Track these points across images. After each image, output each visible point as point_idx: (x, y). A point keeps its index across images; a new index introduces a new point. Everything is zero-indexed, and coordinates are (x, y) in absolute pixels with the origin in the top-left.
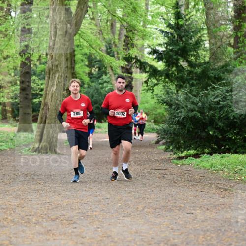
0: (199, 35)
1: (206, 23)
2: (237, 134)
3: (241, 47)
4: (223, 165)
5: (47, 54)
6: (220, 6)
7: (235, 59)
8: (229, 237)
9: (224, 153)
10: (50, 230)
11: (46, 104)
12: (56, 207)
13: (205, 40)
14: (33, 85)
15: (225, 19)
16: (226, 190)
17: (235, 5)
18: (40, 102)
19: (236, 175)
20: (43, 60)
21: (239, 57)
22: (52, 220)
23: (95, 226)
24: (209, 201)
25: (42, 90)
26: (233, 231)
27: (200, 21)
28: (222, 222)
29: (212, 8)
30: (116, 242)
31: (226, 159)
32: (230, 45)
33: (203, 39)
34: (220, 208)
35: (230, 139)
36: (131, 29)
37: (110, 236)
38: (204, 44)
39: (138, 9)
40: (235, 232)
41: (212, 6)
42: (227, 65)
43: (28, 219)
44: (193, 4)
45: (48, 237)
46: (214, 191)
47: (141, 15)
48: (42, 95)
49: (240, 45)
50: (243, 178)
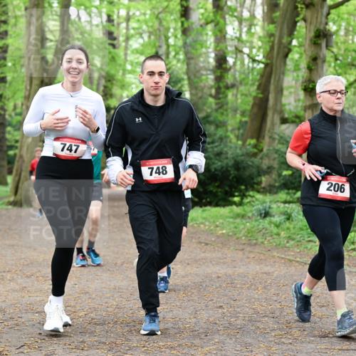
0: (179, 85)
1: (187, 73)
2: (218, 187)
3: (223, 98)
4: (204, 218)
5: (22, 105)
6: (200, 55)
7: (216, 110)
8: (210, 293)
9: (205, 205)
10: (25, 287)
11: (21, 157)
12: (32, 263)
13: (186, 91)
14: (8, 136)
15: (207, 69)
16: (207, 244)
17: (216, 55)
18: (15, 155)
19: (218, 229)
20: (18, 110)
21: (220, 108)
22: (27, 277)
23: (72, 283)
24: (190, 256)
25: (17, 141)
26: (214, 287)
27: (180, 72)
28: (203, 278)
29: (192, 58)
30: (94, 299)
31: (207, 212)
32: (211, 95)
33: (184, 89)
34: (201, 263)
35: (211, 192)
36: (109, 79)
37: (88, 293)
38: (185, 95)
39: (116, 58)
40: (217, 288)
41: (192, 56)
42: (208, 116)
43: (2, 276)
44: (173, 53)
45: (23, 294)
46: (195, 245)
47: (120, 65)
48: (17, 148)
49: (221, 96)
50: (224, 231)
